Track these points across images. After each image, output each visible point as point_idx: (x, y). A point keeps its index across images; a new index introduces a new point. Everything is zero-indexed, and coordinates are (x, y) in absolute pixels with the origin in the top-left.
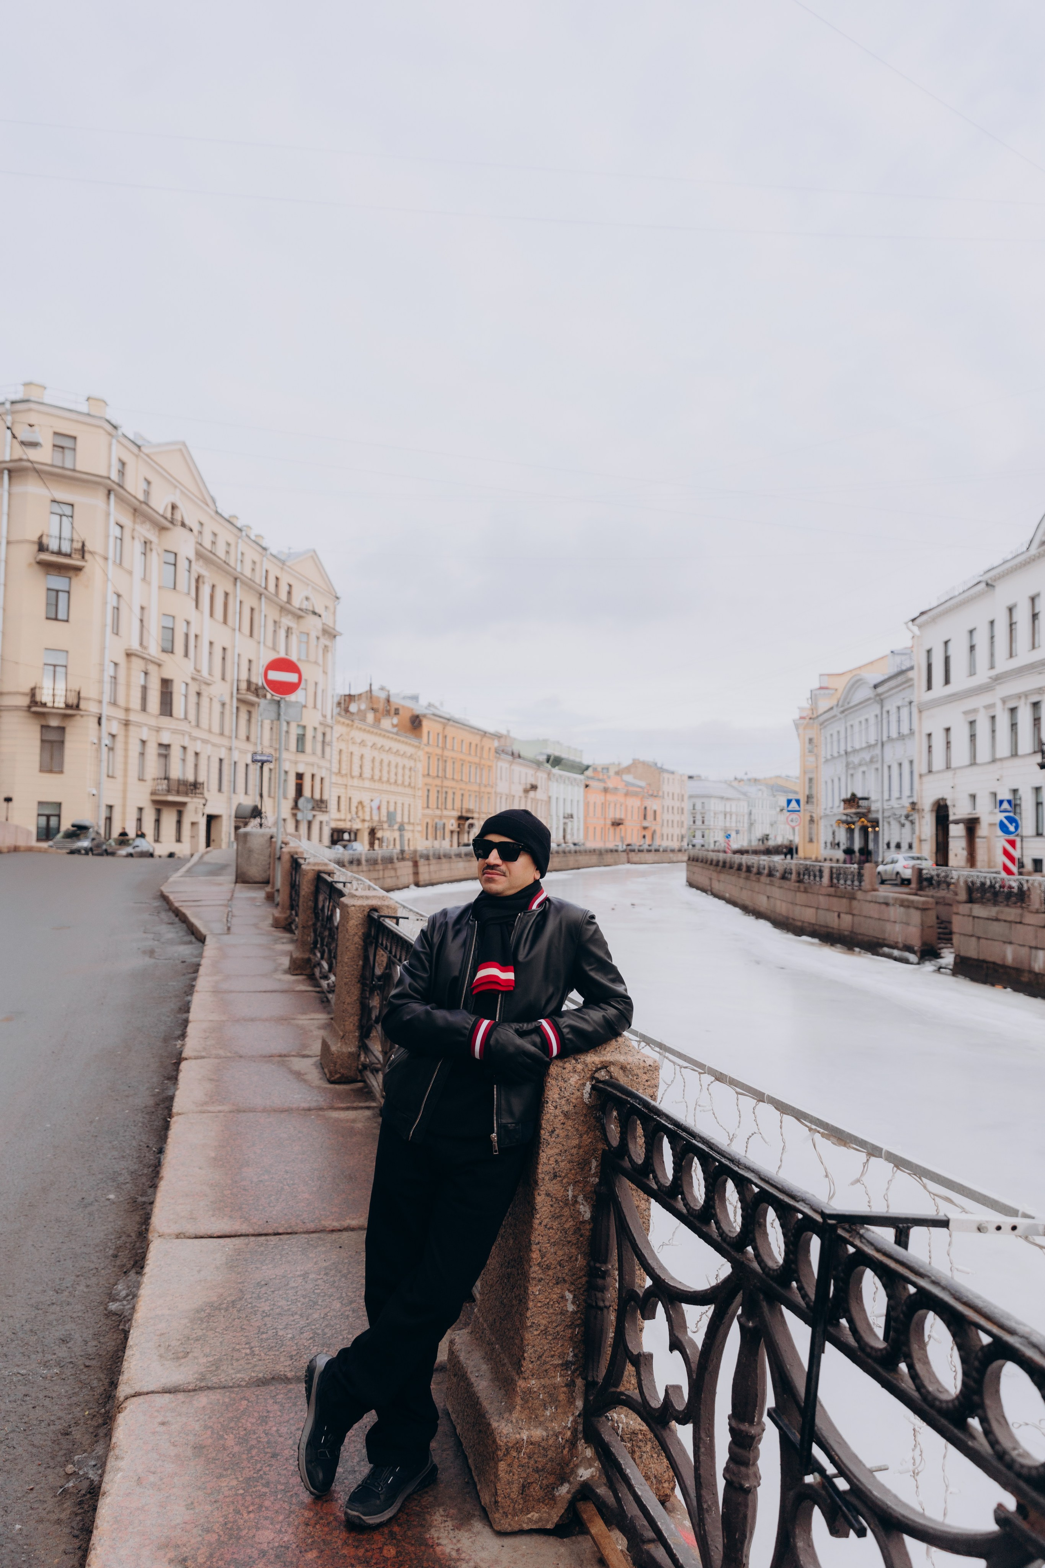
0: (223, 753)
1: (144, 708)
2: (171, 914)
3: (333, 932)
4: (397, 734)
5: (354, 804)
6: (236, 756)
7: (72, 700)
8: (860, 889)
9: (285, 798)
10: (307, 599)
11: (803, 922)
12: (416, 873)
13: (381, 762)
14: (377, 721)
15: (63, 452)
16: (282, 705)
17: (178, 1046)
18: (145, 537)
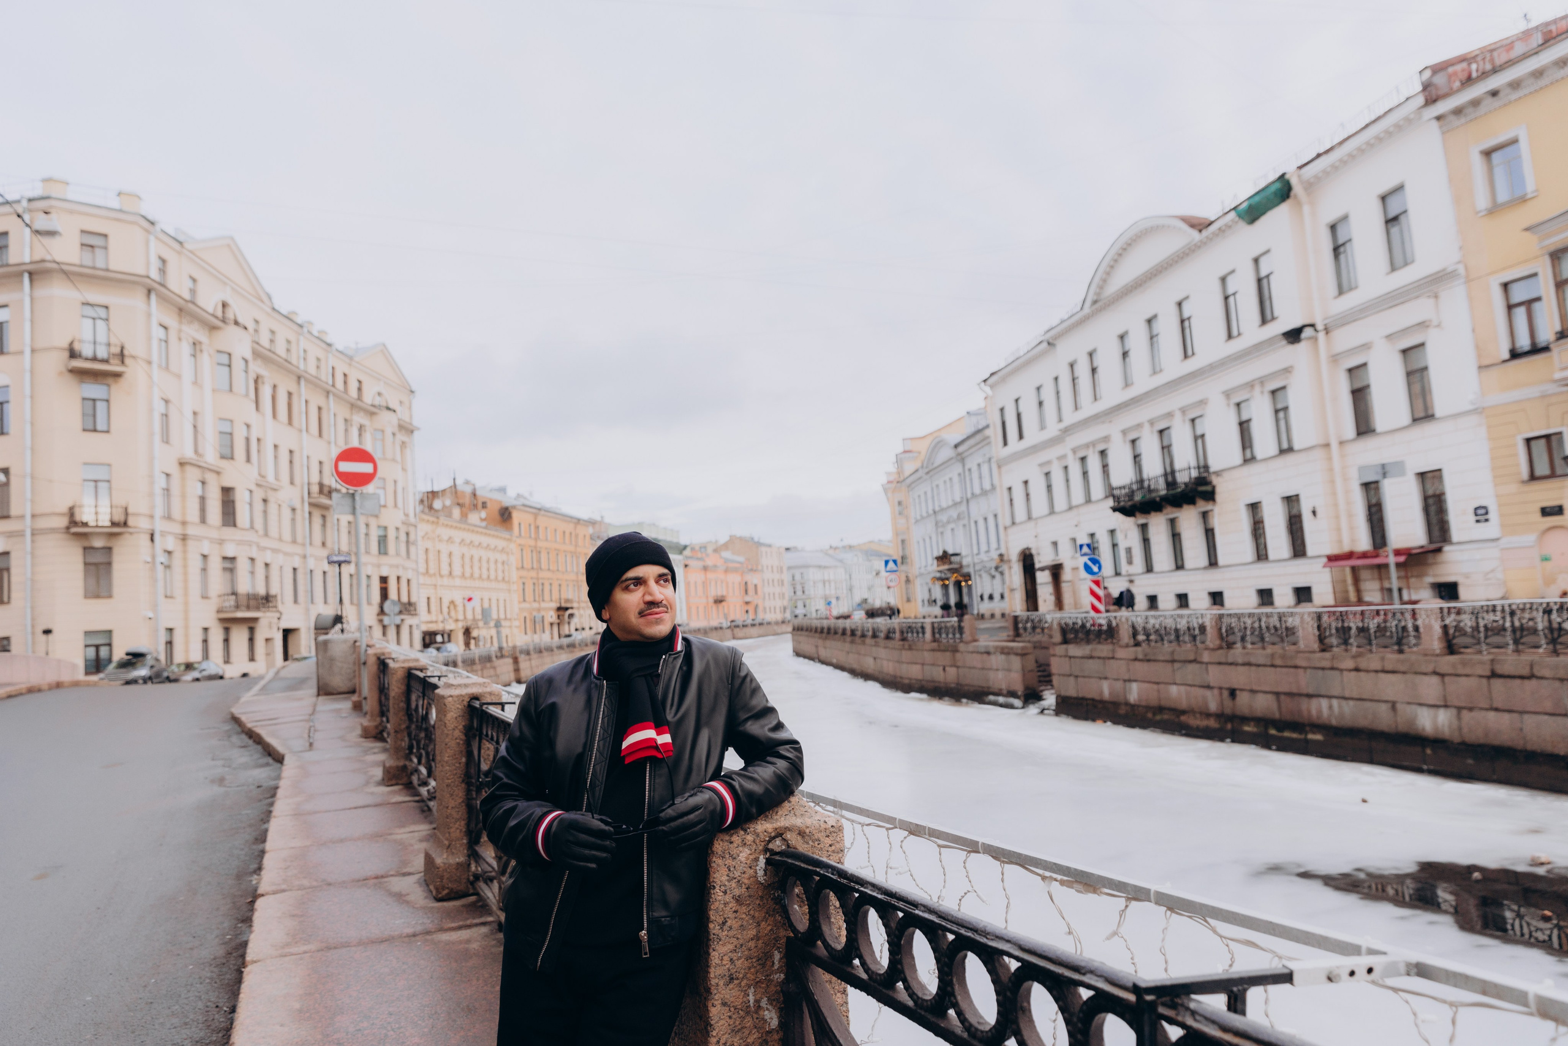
0: (297, 562)
1: (203, 520)
2: (244, 736)
3: (429, 732)
4: (486, 528)
5: (445, 604)
6: (311, 563)
7: (119, 517)
8: (962, 641)
9: (369, 603)
10: (379, 394)
11: (910, 679)
12: (517, 670)
13: (472, 558)
14: (464, 515)
15: (93, 252)
16: (357, 498)
17: (254, 882)
18: (193, 338)
